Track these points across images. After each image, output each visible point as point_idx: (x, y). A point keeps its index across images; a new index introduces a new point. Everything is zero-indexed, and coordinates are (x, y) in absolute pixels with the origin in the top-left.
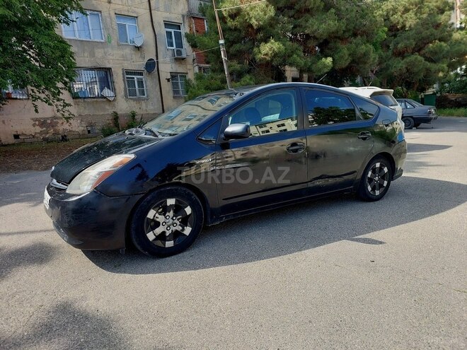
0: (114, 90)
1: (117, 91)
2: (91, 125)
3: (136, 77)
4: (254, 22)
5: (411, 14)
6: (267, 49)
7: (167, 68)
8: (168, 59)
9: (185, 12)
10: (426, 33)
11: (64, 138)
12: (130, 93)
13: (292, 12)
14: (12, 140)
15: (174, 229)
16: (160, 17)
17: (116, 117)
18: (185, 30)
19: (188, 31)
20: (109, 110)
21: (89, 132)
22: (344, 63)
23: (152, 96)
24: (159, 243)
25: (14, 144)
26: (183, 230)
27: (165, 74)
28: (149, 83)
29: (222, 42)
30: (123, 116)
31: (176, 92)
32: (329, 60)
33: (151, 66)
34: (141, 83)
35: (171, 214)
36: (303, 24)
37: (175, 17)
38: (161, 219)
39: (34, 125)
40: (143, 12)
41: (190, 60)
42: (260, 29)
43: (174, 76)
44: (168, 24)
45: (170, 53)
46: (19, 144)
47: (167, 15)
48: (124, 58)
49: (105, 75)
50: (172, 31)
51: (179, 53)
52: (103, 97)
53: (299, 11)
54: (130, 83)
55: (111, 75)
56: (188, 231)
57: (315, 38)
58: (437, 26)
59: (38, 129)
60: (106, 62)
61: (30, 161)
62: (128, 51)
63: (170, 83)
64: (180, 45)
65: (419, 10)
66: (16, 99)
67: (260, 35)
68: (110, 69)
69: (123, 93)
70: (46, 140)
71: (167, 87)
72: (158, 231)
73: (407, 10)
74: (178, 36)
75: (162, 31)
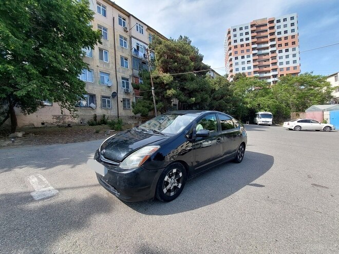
0: (96, 104)
1: (97, 105)
2: (82, 119)
3: (107, 99)
4: (165, 82)
5: (217, 85)
6: (170, 92)
7: (121, 96)
8: (122, 93)
9: (131, 74)
10: (225, 93)
11: (69, 126)
12: (104, 106)
13: (179, 79)
14: (40, 125)
15: (174, 185)
16: (120, 75)
17: (95, 117)
18: (130, 82)
19: (132, 82)
20: (93, 113)
21: (81, 123)
22: (199, 101)
23: (113, 107)
24: (168, 194)
25: (41, 128)
26: (178, 185)
27: (120, 99)
28: (113, 102)
29: (153, 88)
30: (99, 116)
31: (124, 107)
32: (194, 99)
33: (115, 95)
34: (109, 102)
35: (174, 177)
36: (184, 84)
37: (127, 76)
38: (170, 180)
39: (53, 119)
40: (113, 72)
41: (132, 94)
42: (167, 84)
43: (124, 100)
44: (123, 78)
45: (123, 90)
46: (44, 127)
47: (123, 74)
48: (102, 91)
49: (92, 97)
50: (125, 81)
51: (127, 90)
52: (90, 107)
53: (182, 79)
54: (104, 101)
55: (95, 98)
56: (180, 185)
57: (188, 90)
58: (228, 90)
59: (55, 120)
60: (93, 91)
61: (57, 138)
62: (104, 88)
63: (122, 103)
64: (128, 87)
65: (220, 84)
66: (46, 105)
67: (167, 87)
68: (95, 95)
69: (100, 106)
70: (59, 126)
71: (121, 104)
72: (168, 187)
73: (215, 84)
74: (128, 84)
75: (120, 81)
